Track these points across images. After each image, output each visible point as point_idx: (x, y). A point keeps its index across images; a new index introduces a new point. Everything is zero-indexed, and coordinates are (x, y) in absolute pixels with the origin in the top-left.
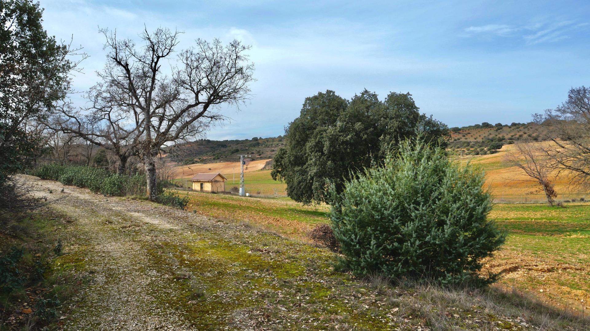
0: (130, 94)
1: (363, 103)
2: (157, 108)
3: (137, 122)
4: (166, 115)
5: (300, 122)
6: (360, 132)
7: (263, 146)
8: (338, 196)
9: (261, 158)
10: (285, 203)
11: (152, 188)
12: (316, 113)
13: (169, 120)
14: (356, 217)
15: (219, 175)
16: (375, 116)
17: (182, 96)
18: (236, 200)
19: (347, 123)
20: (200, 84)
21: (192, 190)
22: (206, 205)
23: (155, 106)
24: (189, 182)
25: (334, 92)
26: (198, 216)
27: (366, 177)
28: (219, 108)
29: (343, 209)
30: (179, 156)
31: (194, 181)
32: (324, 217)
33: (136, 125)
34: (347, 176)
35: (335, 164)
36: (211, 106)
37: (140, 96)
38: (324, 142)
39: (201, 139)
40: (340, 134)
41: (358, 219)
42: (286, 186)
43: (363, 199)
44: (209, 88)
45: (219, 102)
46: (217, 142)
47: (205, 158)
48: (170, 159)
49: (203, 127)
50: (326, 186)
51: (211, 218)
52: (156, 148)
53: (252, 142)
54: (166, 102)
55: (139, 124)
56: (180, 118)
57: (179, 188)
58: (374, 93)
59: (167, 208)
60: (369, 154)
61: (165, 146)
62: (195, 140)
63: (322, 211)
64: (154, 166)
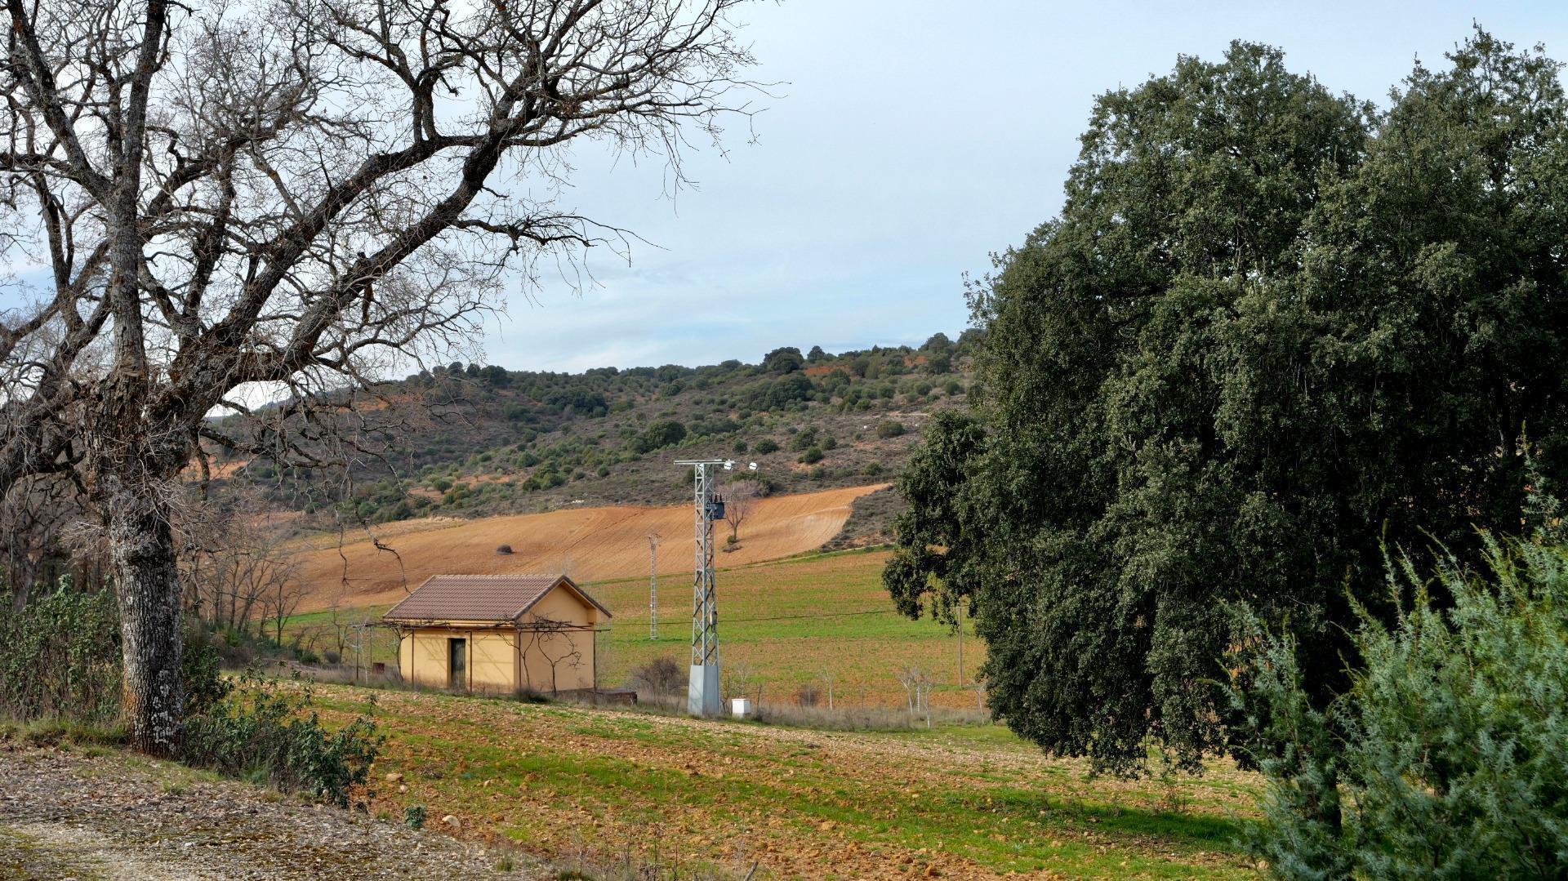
0: (20, 95)
1: (1463, 119)
2: (179, 179)
3: (62, 268)
4: (235, 222)
5: (1064, 248)
6: (1450, 303)
7: (836, 401)
8: (1317, 717)
9: (822, 479)
10: (970, 757)
11: (152, 671)
12: (1163, 189)
13: (256, 252)
14: (1439, 853)
15: (565, 586)
16: (1546, 198)
17: (330, 103)
18: (674, 744)
19: (1367, 247)
20: (443, 23)
21: (399, 682)
22: (486, 772)
23: (166, 166)
24: (382, 633)
25: (1279, 55)
26: (437, 847)
27: (1495, 593)
28: (561, 172)
29: (1350, 799)
30: (316, 472)
31: (406, 628)
32: (1227, 852)
33: (53, 284)
34: (1370, 584)
35: (1293, 508)
36: (509, 159)
37: (80, 106)
38: (1221, 369)
39: (447, 363)
40: (1320, 319)
41: (1448, 865)
42: (978, 652)
43: (1483, 736)
44: (499, 50)
45: (560, 137)
46: (551, 378)
47: (473, 483)
48: (262, 490)
49: (461, 290)
50: (1234, 650)
51: (518, 858)
52: (177, 424)
53: (763, 380)
54: (236, 143)
55: (73, 277)
56: (321, 239)
57: (320, 672)
58: (1533, 56)
59: (246, 793)
60: (1511, 447)
61: (232, 411)
62: (415, 371)
63: (1213, 812)
64: (164, 532)
